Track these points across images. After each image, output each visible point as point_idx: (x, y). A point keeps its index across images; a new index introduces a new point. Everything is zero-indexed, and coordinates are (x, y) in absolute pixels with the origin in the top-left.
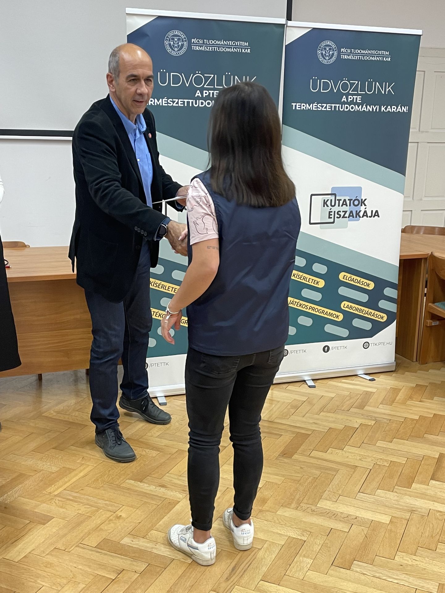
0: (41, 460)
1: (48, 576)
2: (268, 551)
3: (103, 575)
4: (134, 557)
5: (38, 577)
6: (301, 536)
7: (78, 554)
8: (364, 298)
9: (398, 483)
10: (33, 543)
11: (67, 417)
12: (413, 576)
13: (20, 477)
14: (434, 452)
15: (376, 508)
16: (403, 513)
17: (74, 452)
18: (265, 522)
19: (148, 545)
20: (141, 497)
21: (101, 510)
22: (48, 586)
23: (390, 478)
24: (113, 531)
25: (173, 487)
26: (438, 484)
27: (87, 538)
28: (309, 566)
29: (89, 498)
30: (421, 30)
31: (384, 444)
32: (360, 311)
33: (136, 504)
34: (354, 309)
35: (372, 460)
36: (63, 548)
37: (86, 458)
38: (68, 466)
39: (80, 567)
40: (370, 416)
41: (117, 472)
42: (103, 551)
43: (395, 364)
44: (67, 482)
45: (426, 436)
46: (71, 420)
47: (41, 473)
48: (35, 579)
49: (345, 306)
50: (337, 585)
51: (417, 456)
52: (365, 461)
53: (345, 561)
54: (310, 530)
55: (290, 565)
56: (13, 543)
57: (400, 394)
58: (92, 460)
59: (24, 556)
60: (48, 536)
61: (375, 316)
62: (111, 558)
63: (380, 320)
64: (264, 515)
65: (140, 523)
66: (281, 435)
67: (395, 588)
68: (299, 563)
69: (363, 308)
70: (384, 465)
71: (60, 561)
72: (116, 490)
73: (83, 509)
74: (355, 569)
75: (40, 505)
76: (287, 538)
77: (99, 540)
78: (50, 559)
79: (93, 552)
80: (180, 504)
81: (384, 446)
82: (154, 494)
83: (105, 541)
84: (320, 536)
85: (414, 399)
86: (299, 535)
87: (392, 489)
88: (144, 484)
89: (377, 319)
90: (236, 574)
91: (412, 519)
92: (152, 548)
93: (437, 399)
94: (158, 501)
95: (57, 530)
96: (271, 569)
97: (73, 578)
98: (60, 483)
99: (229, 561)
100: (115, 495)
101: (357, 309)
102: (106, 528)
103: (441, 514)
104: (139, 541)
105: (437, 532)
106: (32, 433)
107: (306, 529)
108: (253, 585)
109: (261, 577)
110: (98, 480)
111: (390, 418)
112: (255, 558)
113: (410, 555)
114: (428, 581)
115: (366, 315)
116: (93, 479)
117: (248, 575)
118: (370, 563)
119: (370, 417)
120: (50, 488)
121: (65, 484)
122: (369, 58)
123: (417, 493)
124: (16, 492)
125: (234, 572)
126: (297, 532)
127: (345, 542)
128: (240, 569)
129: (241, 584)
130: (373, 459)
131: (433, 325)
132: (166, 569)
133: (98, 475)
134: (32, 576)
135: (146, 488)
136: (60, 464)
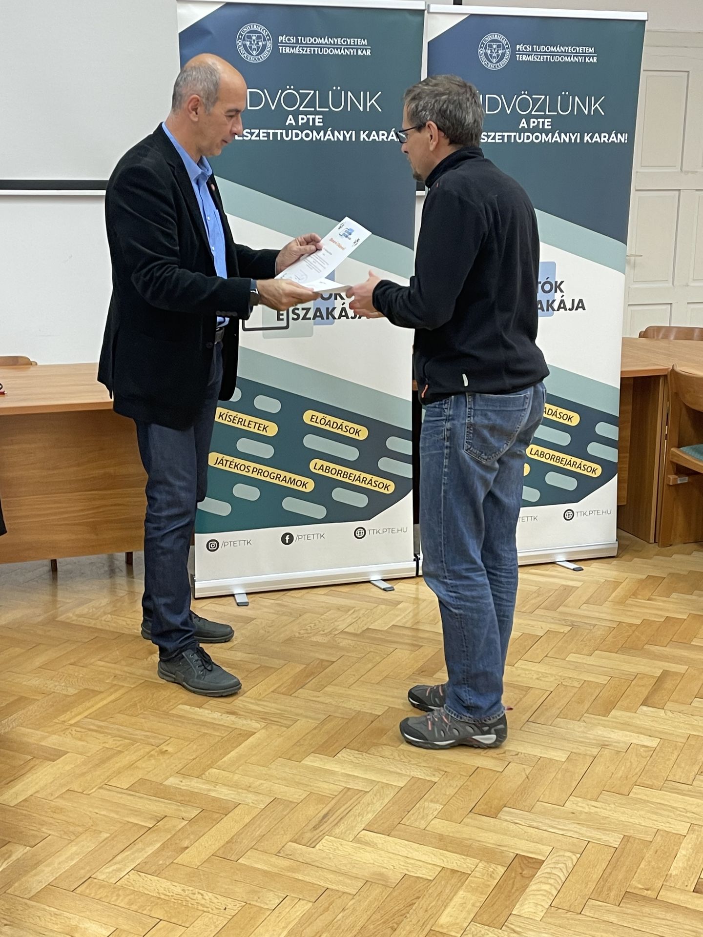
0: (52, 680)
1: (57, 824)
2: (378, 794)
3: (136, 822)
4: (182, 801)
5: (42, 825)
6: (430, 776)
7: (100, 797)
8: (564, 439)
9: (590, 710)
10: (37, 784)
11: (94, 622)
12: (588, 826)
13: (21, 701)
14: (655, 669)
15: (550, 741)
16: (588, 749)
17: (101, 668)
18: (381, 759)
19: (204, 787)
20: (198, 726)
21: (138, 744)
22: (57, 834)
23: (579, 703)
24: (154, 769)
25: (247, 714)
26: (652, 712)
27: (116, 778)
28: (436, 813)
29: (122, 728)
30: (646, 13)
31: (580, 658)
32: (558, 461)
33: (190, 736)
34: (547, 457)
35: (556, 680)
36: (80, 790)
37: (120, 677)
38: (92, 687)
39: (103, 813)
40: (565, 620)
41: (165, 695)
42: (137, 794)
43: (617, 545)
44: (89, 708)
45: (646, 647)
46: (99, 627)
47: (52, 695)
48: (40, 826)
49: (533, 452)
50: (472, 835)
51: (628, 674)
52: (544, 681)
53: (491, 807)
54: (445, 770)
55: (409, 812)
56: (8, 784)
57: (619, 590)
58: (128, 679)
59: (24, 798)
60: (58, 776)
61: (582, 468)
62: (148, 802)
63: (590, 474)
64: (380, 749)
65: (194, 759)
66: (422, 646)
67: (558, 840)
68: (422, 810)
69: (562, 455)
70: (574, 687)
71: (75, 805)
72: (162, 718)
73: (111, 742)
74: (503, 817)
75: (49, 736)
76: (409, 779)
77: (133, 780)
78: (61, 803)
79: (124, 796)
80: (257, 735)
81: (580, 661)
82: (219, 723)
83: (142, 781)
84: (459, 777)
85: (639, 597)
86: (427, 775)
87: (578, 718)
88: (204, 710)
89: (585, 473)
90: (329, 822)
91: (601, 756)
92: (209, 790)
93: (675, 597)
94: (223, 732)
95: (72, 768)
96: (379, 817)
97: (92, 825)
98: (80, 708)
99: (320, 806)
100: (159, 724)
101: (552, 457)
102: (144, 766)
103: (647, 749)
104: (191, 782)
105: (636, 772)
106: (40, 644)
107: (440, 768)
108: (351, 836)
109: (363, 826)
110: (135, 705)
111: (596, 623)
112: (359, 803)
113: (588, 801)
114: (607, 832)
115: (568, 467)
116: (129, 704)
117: (346, 823)
118: (527, 810)
119: (563, 622)
120: (64, 716)
121: (87, 710)
122: (562, 59)
123: (617, 723)
124: (14, 721)
125: (326, 819)
126: (425, 771)
127: (495, 784)
128: (334, 817)
129: (334, 834)
130: (557, 677)
131: (679, 482)
132: (228, 816)
133: (136, 699)
134: (34, 823)
135: (207, 715)
136: (81, 684)
